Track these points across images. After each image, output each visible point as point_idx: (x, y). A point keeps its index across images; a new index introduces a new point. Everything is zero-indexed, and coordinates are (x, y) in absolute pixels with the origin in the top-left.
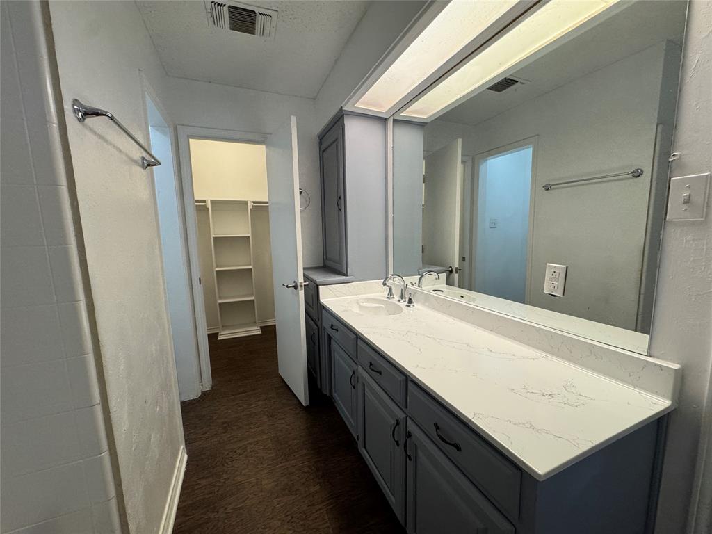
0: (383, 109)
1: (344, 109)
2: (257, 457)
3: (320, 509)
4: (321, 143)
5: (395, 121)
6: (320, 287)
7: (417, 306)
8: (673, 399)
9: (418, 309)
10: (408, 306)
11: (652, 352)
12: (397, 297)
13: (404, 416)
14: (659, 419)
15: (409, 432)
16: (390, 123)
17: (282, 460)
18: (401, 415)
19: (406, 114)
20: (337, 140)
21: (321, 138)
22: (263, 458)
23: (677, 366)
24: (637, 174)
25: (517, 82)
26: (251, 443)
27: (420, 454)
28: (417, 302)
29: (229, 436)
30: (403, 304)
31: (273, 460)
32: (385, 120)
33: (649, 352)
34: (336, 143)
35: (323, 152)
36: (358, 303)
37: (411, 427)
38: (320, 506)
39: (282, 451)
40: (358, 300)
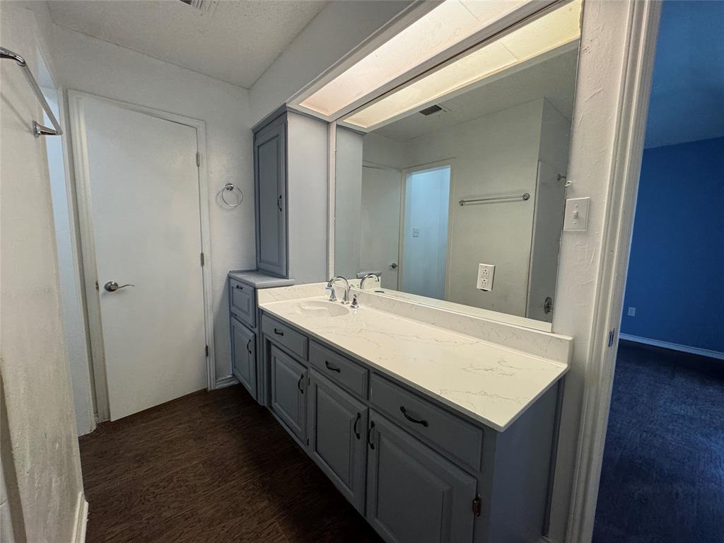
0: (327, 113)
1: (287, 105)
2: (187, 486)
3: (272, 523)
4: (255, 139)
5: (338, 126)
6: (259, 290)
7: (361, 306)
8: (568, 363)
9: (362, 309)
10: (353, 307)
11: (555, 331)
12: (339, 300)
13: (366, 408)
14: (559, 381)
15: (372, 422)
16: (333, 128)
17: (220, 483)
18: (362, 408)
19: (349, 121)
20: (278, 135)
21: (257, 132)
22: (195, 485)
23: (570, 338)
24: (526, 198)
25: (441, 109)
26: (177, 473)
27: (384, 440)
28: (361, 304)
29: (146, 469)
30: (348, 306)
31: (209, 485)
32: (328, 124)
33: (552, 330)
34: (277, 139)
35: (259, 147)
36: (299, 306)
37: (374, 417)
38: (272, 520)
39: (218, 473)
40: (299, 303)
